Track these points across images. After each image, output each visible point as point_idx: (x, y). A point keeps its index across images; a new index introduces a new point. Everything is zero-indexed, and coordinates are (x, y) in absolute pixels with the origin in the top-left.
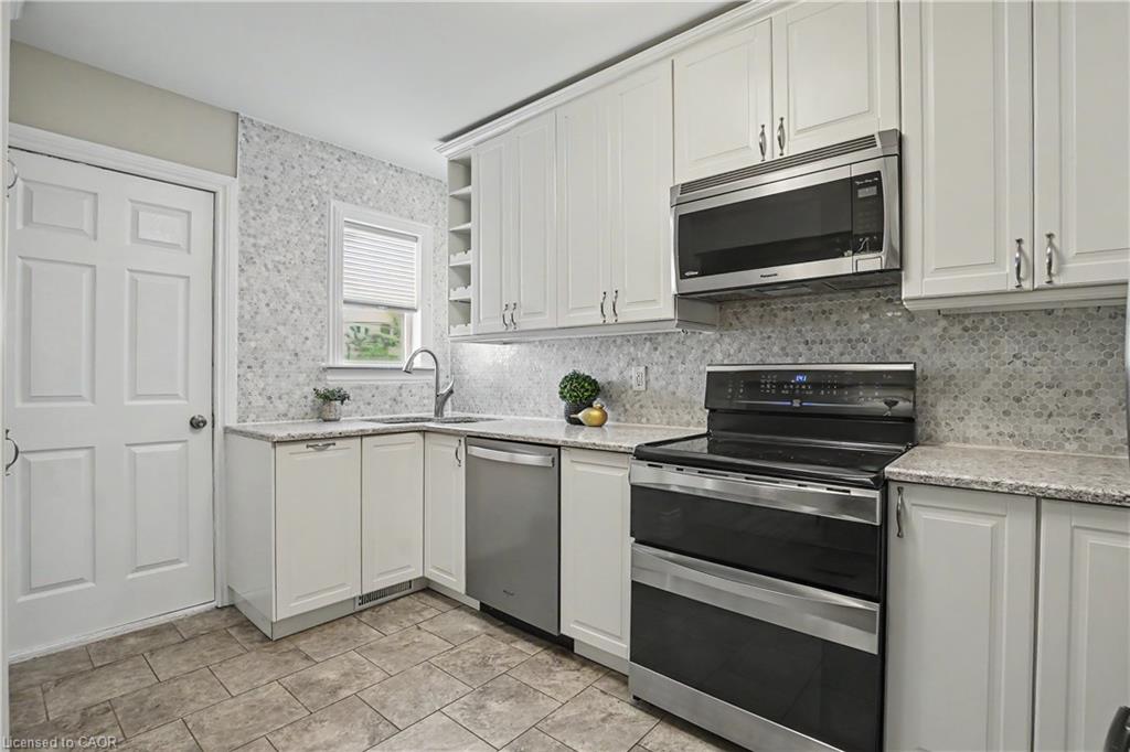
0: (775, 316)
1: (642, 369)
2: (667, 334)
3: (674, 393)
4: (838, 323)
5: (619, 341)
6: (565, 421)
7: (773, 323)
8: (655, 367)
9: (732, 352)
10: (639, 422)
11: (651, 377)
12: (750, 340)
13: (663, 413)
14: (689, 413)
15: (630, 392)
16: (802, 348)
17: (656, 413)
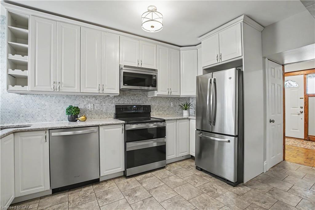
0: (126, 94)
1: (93, 105)
2: (100, 96)
3: (102, 111)
4: (137, 97)
5: (83, 97)
6: (68, 121)
7: (126, 96)
8: (96, 104)
9: (117, 101)
10: (91, 119)
11: (95, 107)
12: (121, 99)
13: (99, 116)
14: (106, 115)
15: (88, 111)
16: (131, 101)
17: (97, 116)
